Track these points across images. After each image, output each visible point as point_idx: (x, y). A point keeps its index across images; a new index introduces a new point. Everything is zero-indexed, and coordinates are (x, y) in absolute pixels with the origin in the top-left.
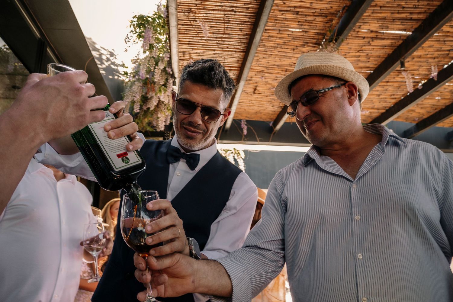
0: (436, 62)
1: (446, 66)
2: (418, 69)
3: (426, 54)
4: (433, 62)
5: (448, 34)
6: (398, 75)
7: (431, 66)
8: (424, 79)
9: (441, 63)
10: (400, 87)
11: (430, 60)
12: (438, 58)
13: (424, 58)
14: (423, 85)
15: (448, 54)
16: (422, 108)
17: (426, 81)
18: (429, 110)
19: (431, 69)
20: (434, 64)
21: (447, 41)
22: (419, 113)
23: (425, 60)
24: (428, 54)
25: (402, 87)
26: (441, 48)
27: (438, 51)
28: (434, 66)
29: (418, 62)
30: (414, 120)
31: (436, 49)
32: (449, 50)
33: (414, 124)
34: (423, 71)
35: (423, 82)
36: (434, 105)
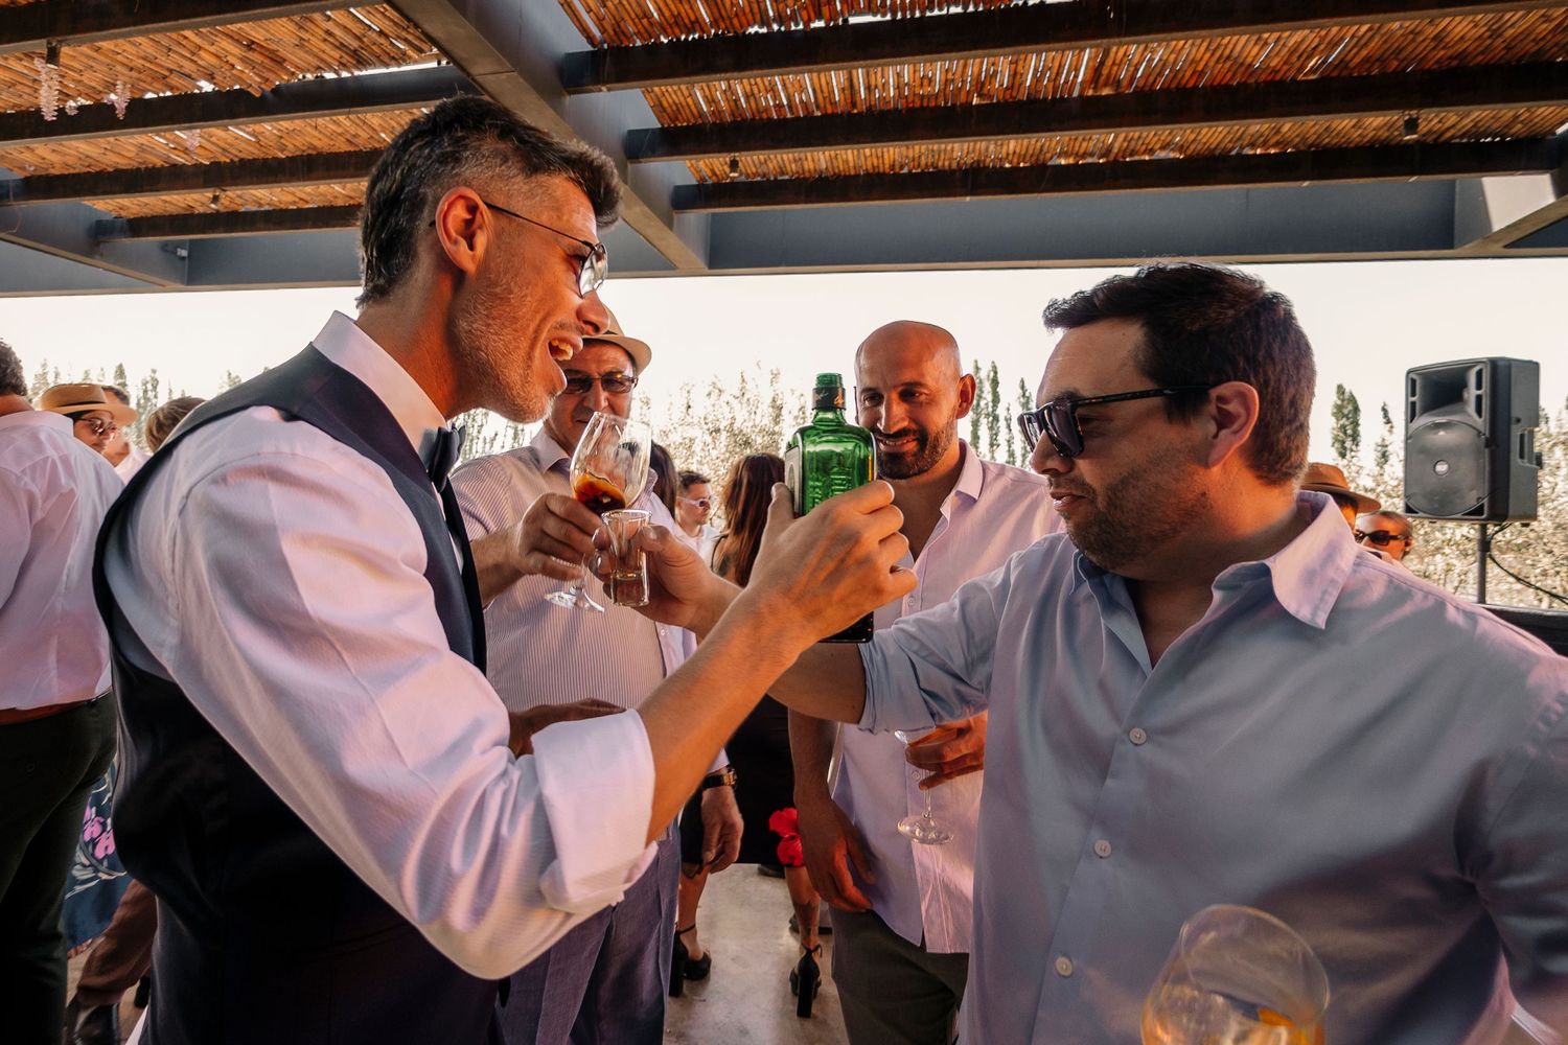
0: (131, 77)
1: (150, 95)
2: (81, 71)
3: (113, 51)
4: (123, 75)
5: (184, 42)
6: (21, 60)
7: (116, 80)
8: (87, 96)
9: (141, 83)
10: (14, 85)
11: (119, 68)
12: (140, 72)
13: (107, 56)
14: (81, 108)
15: (165, 77)
16: (54, 151)
17: (88, 103)
18: (70, 161)
19: (115, 85)
20: (127, 79)
21: (176, 52)
22: (44, 159)
23: (108, 61)
24: (119, 54)
25: (19, 87)
26: (156, 58)
27: (145, 59)
28: (125, 84)
29: (87, 56)
30: (24, 169)
31: (143, 54)
32: (171, 71)
33: (18, 175)
34: (92, 79)
35: (82, 101)
36: (87, 156)
